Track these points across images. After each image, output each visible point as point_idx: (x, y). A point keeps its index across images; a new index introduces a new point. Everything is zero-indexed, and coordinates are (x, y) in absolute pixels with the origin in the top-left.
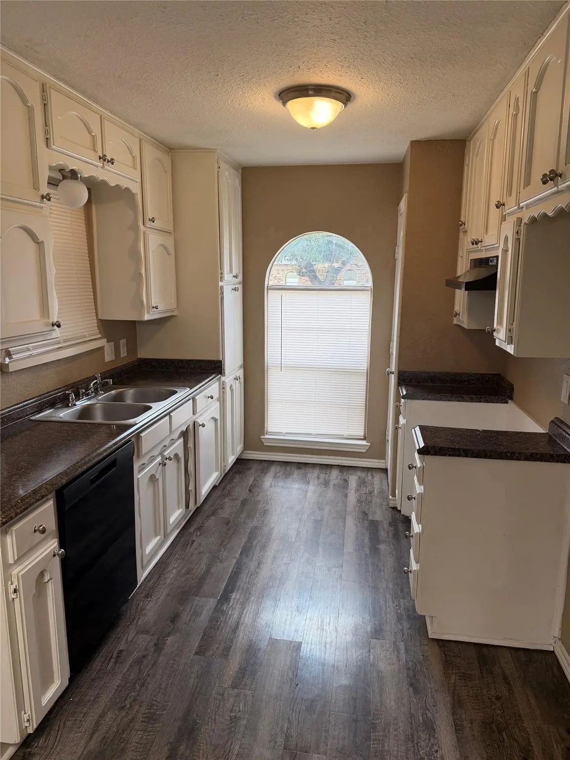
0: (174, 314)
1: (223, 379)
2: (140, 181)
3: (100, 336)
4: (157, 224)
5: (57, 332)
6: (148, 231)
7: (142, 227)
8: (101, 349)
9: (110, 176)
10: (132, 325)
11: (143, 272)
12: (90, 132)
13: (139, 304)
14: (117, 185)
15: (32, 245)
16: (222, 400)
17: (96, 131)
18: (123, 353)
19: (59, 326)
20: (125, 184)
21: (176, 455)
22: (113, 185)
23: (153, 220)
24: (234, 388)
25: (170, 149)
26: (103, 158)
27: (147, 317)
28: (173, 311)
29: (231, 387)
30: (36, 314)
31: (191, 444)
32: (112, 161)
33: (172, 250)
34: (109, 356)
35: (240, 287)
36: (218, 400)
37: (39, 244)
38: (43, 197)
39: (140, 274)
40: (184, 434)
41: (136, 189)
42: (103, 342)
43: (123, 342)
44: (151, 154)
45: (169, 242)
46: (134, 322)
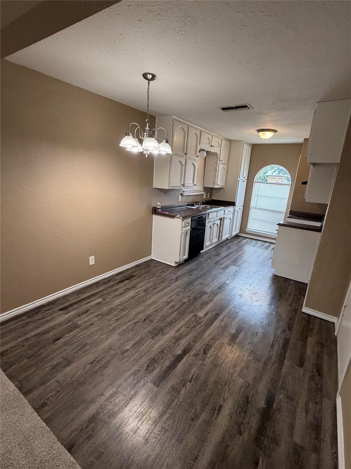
0: (224, 187)
1: (235, 208)
2: (220, 150)
3: (203, 191)
4: (223, 162)
5: (195, 187)
6: (220, 163)
7: (218, 163)
8: (203, 194)
9: (212, 150)
10: (212, 189)
11: (217, 175)
12: (209, 140)
13: (214, 183)
14: (214, 152)
15: (193, 167)
16: (234, 214)
17: (211, 140)
18: (208, 197)
19: (196, 185)
20: (215, 152)
21: (217, 224)
22: (212, 152)
23: (222, 161)
24: (238, 211)
25: (230, 141)
26: (211, 146)
27: (216, 187)
28: (223, 186)
29: (237, 211)
30: (192, 182)
31: (222, 223)
32: (213, 146)
33: (226, 169)
34: (204, 197)
35: (246, 181)
36: (233, 213)
37: (195, 167)
38: (197, 156)
39: (216, 175)
40: (221, 219)
41: (218, 153)
42: (204, 193)
43: (209, 194)
44: (224, 142)
45: (226, 167)
46: (213, 188)
